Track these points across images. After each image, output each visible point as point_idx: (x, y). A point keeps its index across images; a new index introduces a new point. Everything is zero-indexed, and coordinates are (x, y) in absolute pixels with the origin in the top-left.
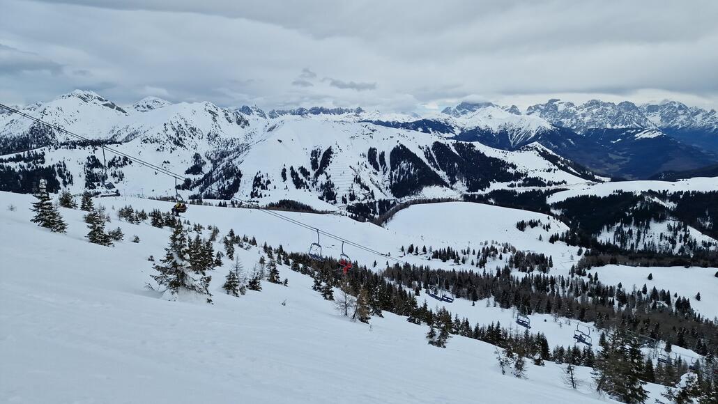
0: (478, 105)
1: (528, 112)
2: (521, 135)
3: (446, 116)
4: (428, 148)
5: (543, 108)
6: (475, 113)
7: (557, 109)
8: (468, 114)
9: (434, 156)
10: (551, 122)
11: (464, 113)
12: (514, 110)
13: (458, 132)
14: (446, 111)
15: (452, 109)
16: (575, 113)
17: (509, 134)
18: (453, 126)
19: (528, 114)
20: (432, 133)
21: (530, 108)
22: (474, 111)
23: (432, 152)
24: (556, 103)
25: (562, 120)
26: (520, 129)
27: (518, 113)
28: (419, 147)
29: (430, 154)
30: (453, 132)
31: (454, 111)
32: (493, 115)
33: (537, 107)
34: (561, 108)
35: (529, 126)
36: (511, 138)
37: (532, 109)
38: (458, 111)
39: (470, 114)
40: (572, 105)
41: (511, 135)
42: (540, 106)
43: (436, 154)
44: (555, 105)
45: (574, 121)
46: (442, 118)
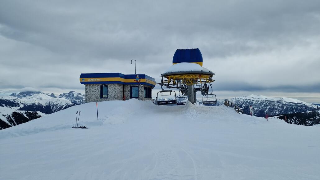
0: (33, 93)
1: (60, 97)
2: (57, 107)
3: (14, 98)
4: (9, 116)
5: (67, 95)
6: (31, 97)
7: (73, 96)
8: (27, 97)
9: (14, 120)
10: (71, 101)
11: (24, 96)
12: (52, 95)
13: (22, 106)
14: (13, 95)
15: (17, 94)
16: (81, 97)
17: (52, 107)
18: (18, 103)
19: (60, 98)
20: (5, 107)
21: (61, 95)
22: (30, 96)
23: (12, 118)
24: (73, 93)
25: (76, 100)
26: (57, 104)
27: (55, 97)
28: (3, 115)
29: (11, 119)
30: (19, 106)
31: (18, 95)
32: (42, 98)
33: (64, 95)
34: (75, 95)
35: (62, 103)
36: (53, 109)
37: (62, 95)
38: (21, 95)
39: (28, 97)
40: (80, 94)
41: (53, 108)
42: (66, 94)
43: (14, 119)
44: (73, 94)
45: (81, 101)
46: (12, 98)
